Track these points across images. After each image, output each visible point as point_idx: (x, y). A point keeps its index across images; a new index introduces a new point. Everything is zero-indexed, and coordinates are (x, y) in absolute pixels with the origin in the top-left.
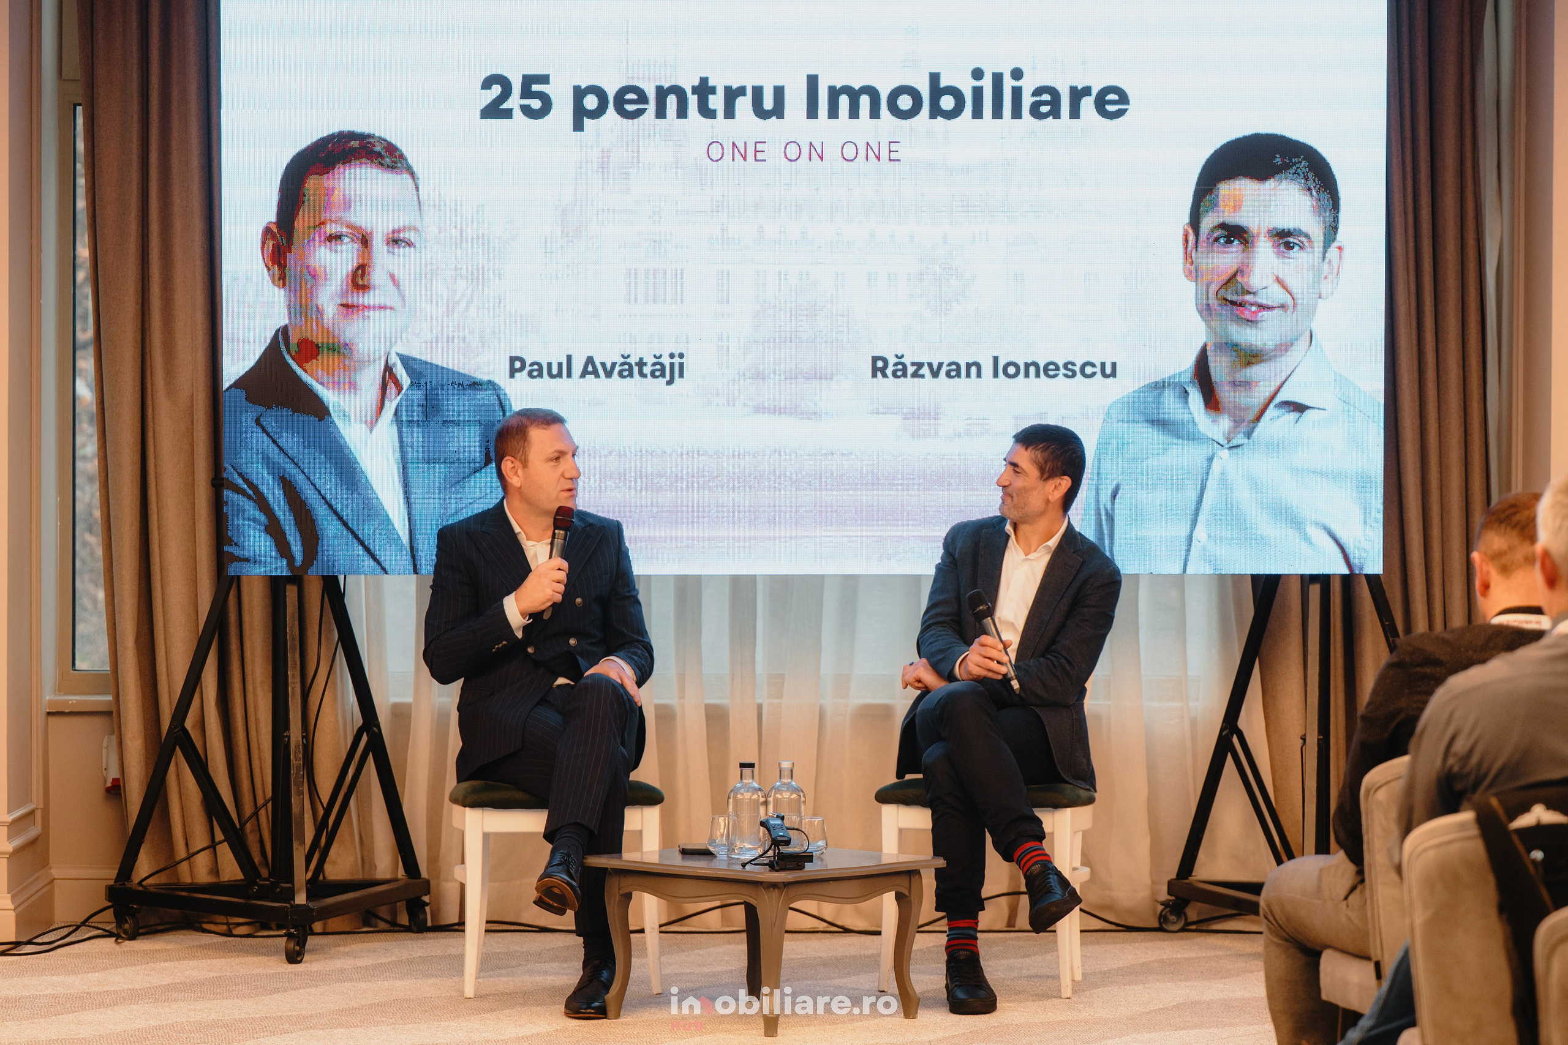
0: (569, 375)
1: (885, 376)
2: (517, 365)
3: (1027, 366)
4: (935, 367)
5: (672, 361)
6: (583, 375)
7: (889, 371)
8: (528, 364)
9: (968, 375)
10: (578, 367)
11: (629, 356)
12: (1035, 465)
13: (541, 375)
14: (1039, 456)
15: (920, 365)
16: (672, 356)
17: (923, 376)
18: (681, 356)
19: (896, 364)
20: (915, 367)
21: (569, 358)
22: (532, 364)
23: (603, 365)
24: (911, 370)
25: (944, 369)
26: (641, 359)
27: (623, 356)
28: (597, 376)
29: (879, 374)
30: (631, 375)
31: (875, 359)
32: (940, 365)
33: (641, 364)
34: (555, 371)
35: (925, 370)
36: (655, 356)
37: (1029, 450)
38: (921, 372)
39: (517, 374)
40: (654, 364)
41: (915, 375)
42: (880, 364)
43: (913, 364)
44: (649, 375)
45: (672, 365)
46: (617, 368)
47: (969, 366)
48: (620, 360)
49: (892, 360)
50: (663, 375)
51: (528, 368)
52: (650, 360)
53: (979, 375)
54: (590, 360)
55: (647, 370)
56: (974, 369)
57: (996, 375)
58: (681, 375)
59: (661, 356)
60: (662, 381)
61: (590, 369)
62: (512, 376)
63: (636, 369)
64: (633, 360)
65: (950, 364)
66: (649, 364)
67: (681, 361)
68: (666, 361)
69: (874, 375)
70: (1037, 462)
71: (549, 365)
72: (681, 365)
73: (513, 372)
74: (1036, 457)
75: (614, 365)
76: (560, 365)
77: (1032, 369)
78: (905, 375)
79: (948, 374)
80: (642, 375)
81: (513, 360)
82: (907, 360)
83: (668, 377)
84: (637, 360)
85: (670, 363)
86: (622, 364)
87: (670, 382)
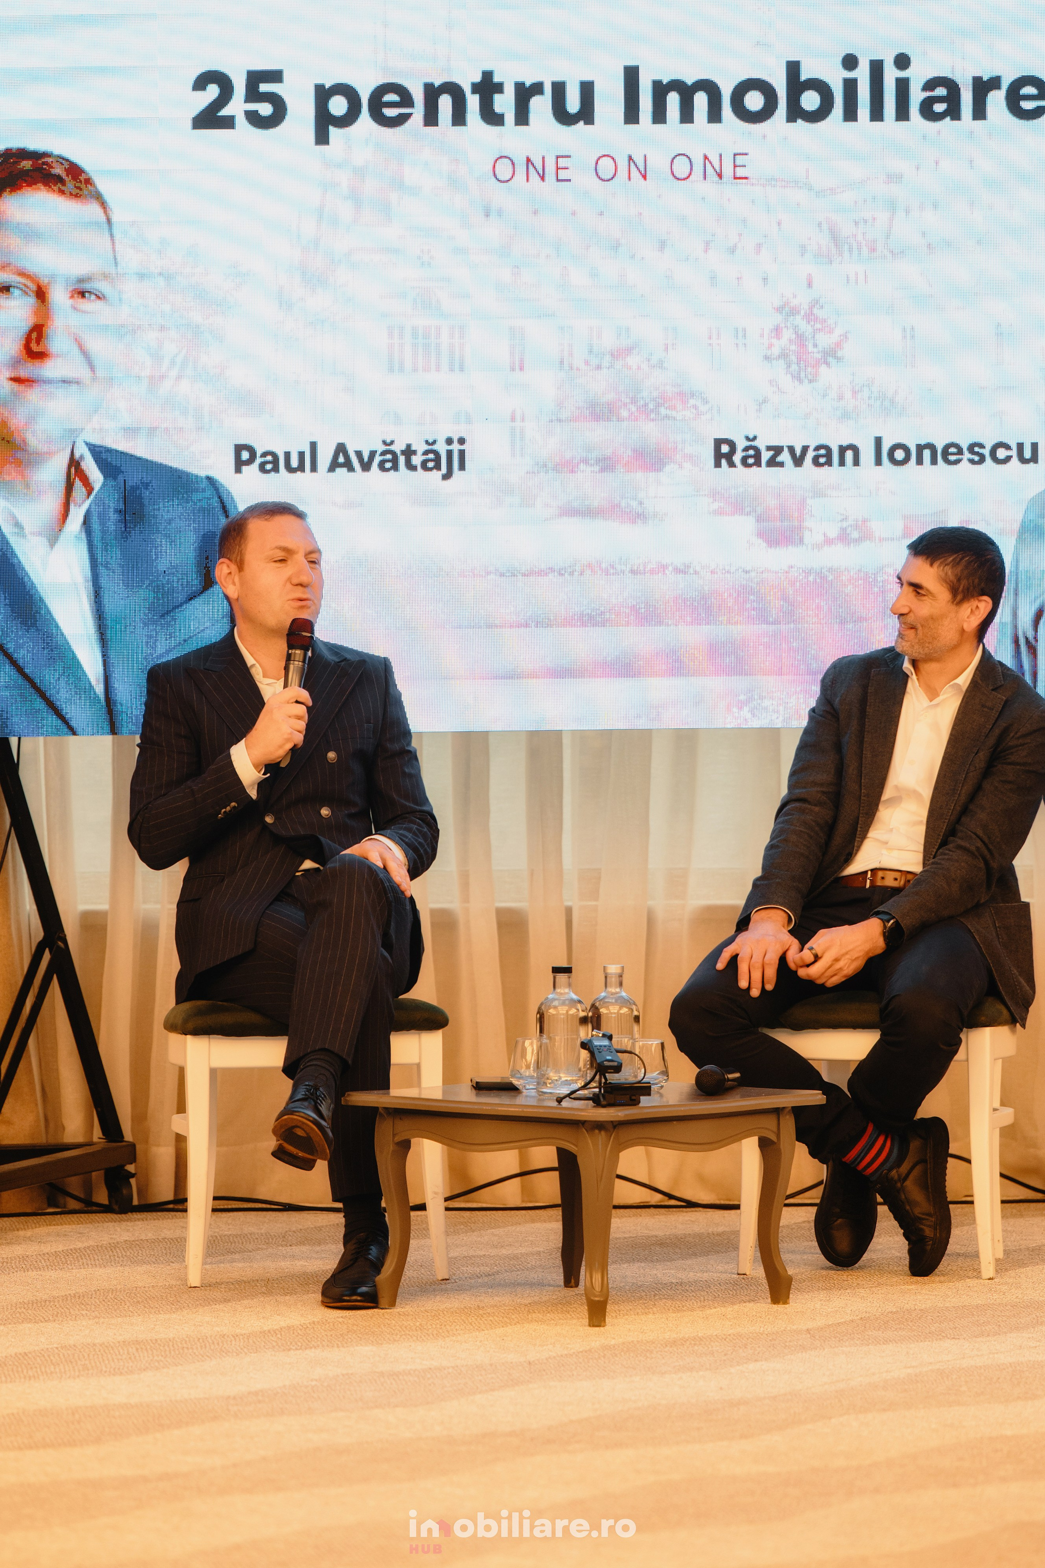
0: (314, 469)
1: (732, 464)
2: (245, 455)
3: (920, 448)
4: (798, 452)
5: (450, 448)
6: (332, 468)
7: (737, 458)
8: (258, 455)
9: (842, 463)
10: (325, 457)
11: (392, 442)
12: (945, 585)
13: (276, 469)
14: (949, 573)
15: (778, 450)
16: (449, 441)
17: (781, 464)
18: (462, 441)
19: (746, 449)
20: (771, 453)
21: (313, 446)
22: (264, 455)
23: (359, 454)
24: (766, 456)
25: (810, 454)
26: (409, 446)
27: (384, 443)
28: (351, 469)
29: (724, 462)
30: (395, 467)
31: (718, 443)
32: (805, 449)
33: (409, 452)
34: (295, 463)
35: (785, 457)
36: (427, 442)
37: (936, 565)
38: (779, 459)
39: (244, 468)
40: (426, 453)
41: (772, 463)
42: (725, 449)
43: (769, 448)
44: (419, 468)
45: (450, 453)
46: (378, 459)
47: (843, 450)
48: (381, 448)
49: (741, 444)
50: (438, 467)
51: (259, 460)
52: (420, 447)
53: (856, 462)
54: (341, 449)
55: (416, 460)
56: (849, 454)
57: (878, 462)
58: (462, 467)
59: (434, 442)
60: (437, 475)
61: (341, 459)
62: (238, 470)
63: (402, 460)
64: (398, 448)
65: (817, 448)
66: (420, 452)
67: (462, 447)
68: (442, 448)
69: (718, 465)
70: (948, 581)
71: (287, 455)
72: (462, 453)
73: (239, 465)
74: (946, 574)
75: (373, 454)
76: (301, 455)
77: (927, 453)
78: (758, 463)
79: (816, 462)
80: (411, 467)
81: (239, 449)
82: (761, 444)
83: (444, 469)
84: (404, 448)
85: (447, 450)
86: (384, 453)
87: (447, 476)
